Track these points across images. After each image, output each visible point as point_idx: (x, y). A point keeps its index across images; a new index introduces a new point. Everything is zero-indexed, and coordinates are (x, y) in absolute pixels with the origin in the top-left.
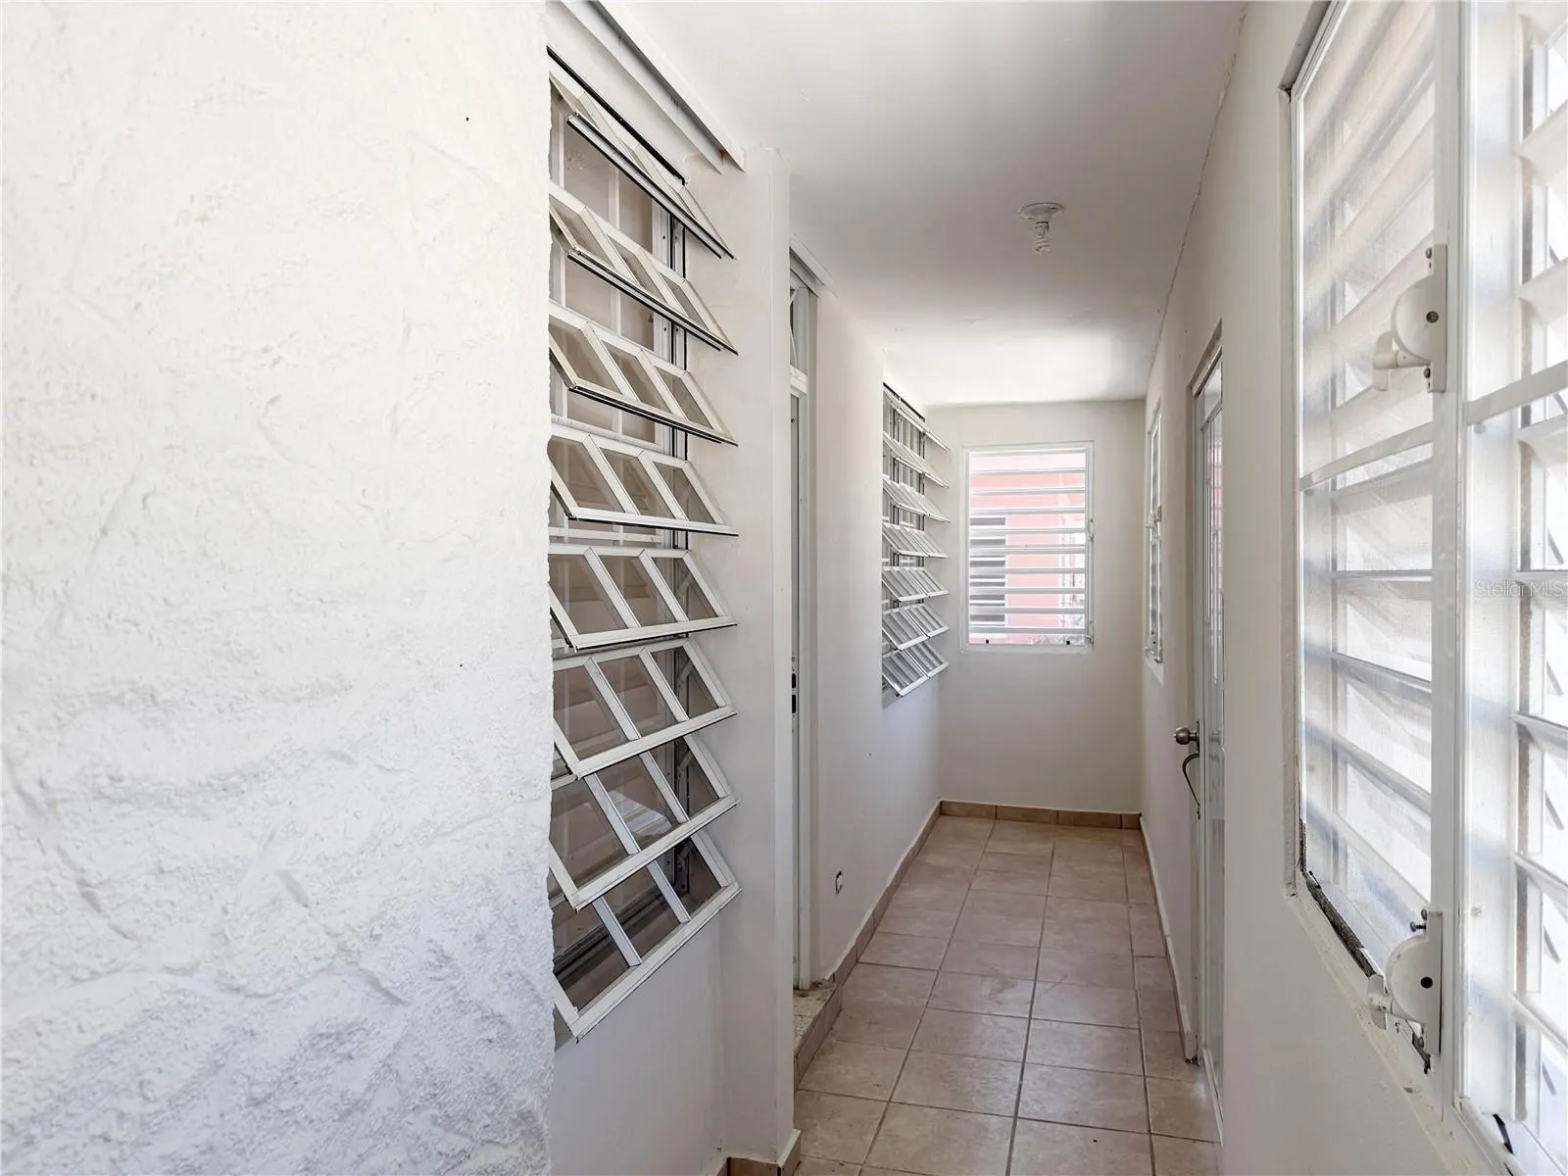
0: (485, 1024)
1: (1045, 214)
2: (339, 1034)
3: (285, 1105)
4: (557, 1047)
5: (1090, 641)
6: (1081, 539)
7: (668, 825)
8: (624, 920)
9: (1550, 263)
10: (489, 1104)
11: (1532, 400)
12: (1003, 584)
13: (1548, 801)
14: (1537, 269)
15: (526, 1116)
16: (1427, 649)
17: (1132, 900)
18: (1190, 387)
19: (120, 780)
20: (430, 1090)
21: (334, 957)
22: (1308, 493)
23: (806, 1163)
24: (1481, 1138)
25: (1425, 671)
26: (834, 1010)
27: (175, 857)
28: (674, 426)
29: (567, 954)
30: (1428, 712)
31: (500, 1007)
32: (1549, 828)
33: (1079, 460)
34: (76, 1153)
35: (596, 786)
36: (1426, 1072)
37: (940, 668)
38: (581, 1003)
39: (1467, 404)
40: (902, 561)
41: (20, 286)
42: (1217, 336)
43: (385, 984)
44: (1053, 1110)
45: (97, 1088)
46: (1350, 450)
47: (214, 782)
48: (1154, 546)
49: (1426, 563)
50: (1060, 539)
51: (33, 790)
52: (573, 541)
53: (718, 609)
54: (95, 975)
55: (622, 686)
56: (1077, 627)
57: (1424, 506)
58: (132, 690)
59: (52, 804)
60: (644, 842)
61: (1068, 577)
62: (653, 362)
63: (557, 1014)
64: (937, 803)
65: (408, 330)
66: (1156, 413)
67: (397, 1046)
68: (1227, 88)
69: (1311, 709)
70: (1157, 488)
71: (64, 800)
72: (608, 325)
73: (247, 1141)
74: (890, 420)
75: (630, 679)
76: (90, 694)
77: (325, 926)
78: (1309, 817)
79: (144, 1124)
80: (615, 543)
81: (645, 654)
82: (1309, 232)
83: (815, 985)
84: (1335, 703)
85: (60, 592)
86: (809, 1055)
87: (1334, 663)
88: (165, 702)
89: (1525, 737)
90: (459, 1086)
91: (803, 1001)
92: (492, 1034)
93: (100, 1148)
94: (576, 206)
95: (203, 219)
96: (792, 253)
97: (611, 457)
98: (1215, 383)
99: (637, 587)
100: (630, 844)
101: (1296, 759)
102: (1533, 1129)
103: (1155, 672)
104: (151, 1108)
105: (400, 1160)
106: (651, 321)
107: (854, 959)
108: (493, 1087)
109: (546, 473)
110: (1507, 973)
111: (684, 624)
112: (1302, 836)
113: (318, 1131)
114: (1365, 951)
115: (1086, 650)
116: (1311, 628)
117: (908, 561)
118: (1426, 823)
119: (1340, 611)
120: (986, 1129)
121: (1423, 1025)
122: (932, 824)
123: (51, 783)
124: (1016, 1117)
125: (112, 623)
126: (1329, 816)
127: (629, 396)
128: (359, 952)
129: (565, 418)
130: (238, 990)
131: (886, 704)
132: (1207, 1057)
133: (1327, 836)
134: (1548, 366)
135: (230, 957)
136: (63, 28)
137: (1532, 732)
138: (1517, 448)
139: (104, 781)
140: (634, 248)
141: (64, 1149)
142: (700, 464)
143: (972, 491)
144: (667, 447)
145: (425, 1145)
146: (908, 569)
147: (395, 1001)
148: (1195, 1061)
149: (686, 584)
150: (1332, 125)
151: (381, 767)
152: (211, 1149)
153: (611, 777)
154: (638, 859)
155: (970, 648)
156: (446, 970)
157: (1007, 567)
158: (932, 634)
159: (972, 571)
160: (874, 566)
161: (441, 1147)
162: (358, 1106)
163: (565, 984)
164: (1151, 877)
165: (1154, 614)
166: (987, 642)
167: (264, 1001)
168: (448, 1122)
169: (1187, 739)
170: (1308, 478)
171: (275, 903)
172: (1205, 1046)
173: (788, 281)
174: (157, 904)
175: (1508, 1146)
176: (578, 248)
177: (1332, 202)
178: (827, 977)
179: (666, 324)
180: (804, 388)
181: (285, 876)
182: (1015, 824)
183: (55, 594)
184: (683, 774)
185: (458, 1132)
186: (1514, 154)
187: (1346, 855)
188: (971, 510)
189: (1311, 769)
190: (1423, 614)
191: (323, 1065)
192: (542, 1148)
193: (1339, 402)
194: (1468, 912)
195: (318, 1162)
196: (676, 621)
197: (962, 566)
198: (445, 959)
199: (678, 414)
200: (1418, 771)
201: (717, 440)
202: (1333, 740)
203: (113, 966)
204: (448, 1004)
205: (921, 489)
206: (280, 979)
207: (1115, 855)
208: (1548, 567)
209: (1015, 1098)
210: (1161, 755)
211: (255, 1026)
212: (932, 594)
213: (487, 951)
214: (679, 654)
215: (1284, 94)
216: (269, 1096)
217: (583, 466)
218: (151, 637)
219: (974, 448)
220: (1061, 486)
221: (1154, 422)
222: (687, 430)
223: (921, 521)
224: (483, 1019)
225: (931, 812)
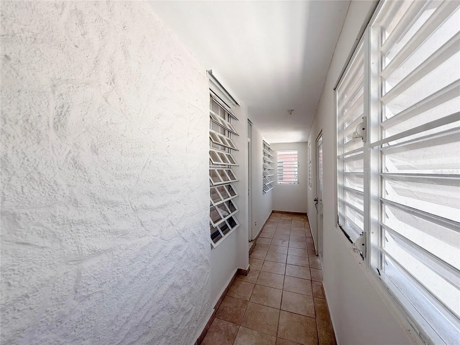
0: (200, 245)
1: (291, 112)
2: (178, 247)
3: (170, 258)
4: (211, 249)
5: (298, 183)
6: (297, 166)
7: (228, 214)
8: (221, 229)
9: (386, 120)
10: (201, 258)
11: (383, 144)
12: (283, 173)
13: (386, 213)
14: (383, 120)
15: (206, 261)
16: (363, 186)
17: (306, 227)
18: (316, 140)
19: (146, 206)
20: (192, 256)
21: (177, 234)
22: (339, 159)
23: (251, 270)
24: (374, 273)
25: (362, 190)
26: (255, 244)
27: (154, 218)
28: (229, 148)
29: (212, 234)
30: (363, 197)
31: (203, 243)
32: (386, 219)
33: (296, 152)
34: (140, 264)
35: (217, 208)
36: (363, 260)
37: (272, 188)
38: (215, 242)
39: (370, 144)
40: (266, 170)
41: (132, 130)
42: (321, 132)
43: (185, 239)
44: (293, 263)
45: (143, 254)
46: (347, 152)
47: (160, 206)
48: (309, 167)
49: (362, 171)
50: (293, 166)
51: (134, 207)
52: (213, 167)
53: (236, 178)
54: (143, 236)
55: (220, 191)
56: (296, 181)
57: (362, 161)
58: (148, 192)
59: (136, 210)
60: (225, 217)
61: (294, 172)
62: (225, 138)
63: (211, 244)
64: (272, 211)
65: (188, 135)
66: (310, 144)
67: (187, 249)
68: (323, 89)
69: (340, 196)
70: (310, 157)
71: (138, 209)
72: (218, 132)
73: (164, 263)
74: (264, 146)
75: (222, 190)
76: (142, 193)
77: (176, 229)
78: (339, 215)
79: (150, 260)
80: (219, 167)
81: (224, 186)
82: (339, 114)
83: (252, 241)
84: (344, 195)
85: (138, 177)
86: (251, 252)
87: (344, 189)
88: (153, 194)
89: (382, 202)
90: (196, 255)
91: (250, 243)
92: (201, 247)
93: (143, 264)
94: (214, 113)
95: (158, 118)
96: (248, 119)
97: (219, 153)
98: (321, 139)
99: (223, 175)
100: (222, 217)
101: (337, 205)
102: (384, 271)
103: (310, 189)
104: (151, 257)
105: (187, 267)
106: (225, 131)
107: (258, 236)
108: (201, 256)
109: (209, 156)
110: (378, 244)
111: (231, 181)
112: (338, 218)
113: (175, 262)
114: (351, 238)
115: (298, 184)
116: (339, 182)
117: (267, 170)
118: (363, 217)
119: (345, 179)
120: (281, 266)
121: (362, 252)
122: (271, 214)
123: (136, 206)
124: (286, 264)
125: (145, 181)
126: (343, 214)
127: (222, 143)
128: (181, 234)
129: (211, 147)
130: (163, 239)
131: (263, 194)
132: (320, 255)
133: (342, 218)
134: (386, 138)
135: (162, 234)
136: (138, 90)
137: (383, 201)
138: (380, 152)
139: (144, 206)
140: (222, 119)
141: (138, 263)
142: (233, 154)
143: (278, 158)
144: (227, 151)
145: (191, 265)
146: (267, 171)
147: (187, 241)
148: (317, 255)
149: (231, 174)
150: (343, 95)
151: (184, 204)
152: (159, 264)
153: (219, 206)
154: (224, 220)
155: (278, 185)
156: (194, 237)
157: (284, 170)
158: (271, 182)
159: (278, 171)
160: (262, 171)
161: (194, 265)
162: (181, 258)
163: (212, 239)
164: (309, 223)
165: (310, 179)
166: (281, 183)
167: (167, 241)
168: (195, 261)
169: (316, 200)
170: (339, 156)
171: (169, 226)
172: (319, 253)
173: (247, 123)
174: (152, 225)
175: (380, 274)
176: (214, 120)
177: (343, 109)
178: (254, 239)
179: (227, 131)
180: (250, 141)
181: (170, 221)
182: (285, 214)
183: (137, 177)
184: (230, 206)
185: (196, 263)
186: (379, 100)
187: (346, 221)
188: (278, 161)
189: (339, 206)
190: (362, 180)
191: (176, 251)
192: (209, 266)
193: (344, 143)
194: (371, 232)
195: (175, 267)
196: (229, 180)
197: (276, 170)
198: (194, 235)
199: (229, 146)
200: (361, 208)
201: (236, 150)
202: (344, 201)
203: (145, 235)
204: (195, 242)
205: (269, 157)
206: (169, 238)
207: (303, 219)
208: (386, 173)
209: (286, 260)
210: (311, 203)
211: (166, 245)
212: (271, 175)
213: (200, 234)
214: (230, 185)
215: (334, 90)
216: (168, 256)
217: (214, 154)
218: (151, 184)
219: (278, 150)
220: (293, 157)
221: (309, 146)
222: (231, 149)
223: (269, 163)
224: (200, 244)
225: (271, 212)
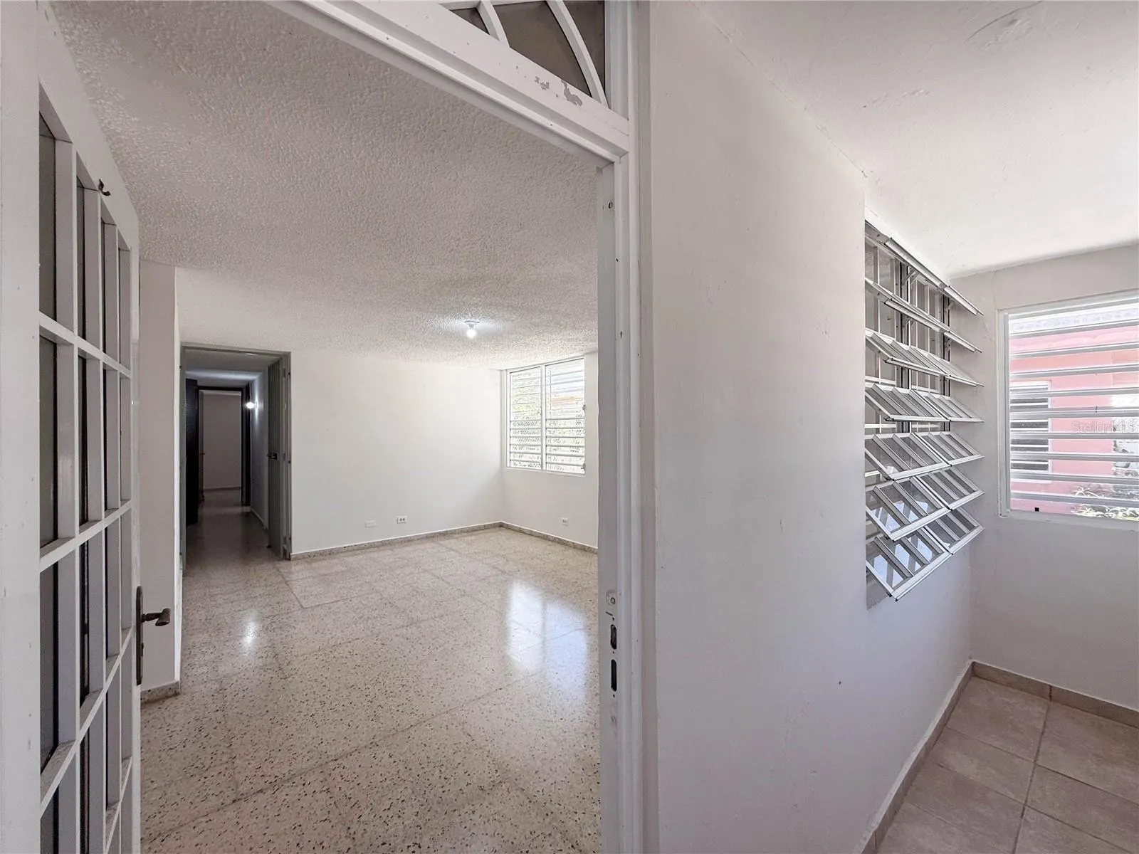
12: (1046, 449)
64: (970, 663)
166: (1037, 509)
205: (946, 355)
219: (1013, 309)
